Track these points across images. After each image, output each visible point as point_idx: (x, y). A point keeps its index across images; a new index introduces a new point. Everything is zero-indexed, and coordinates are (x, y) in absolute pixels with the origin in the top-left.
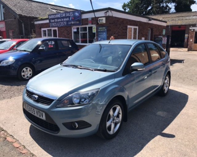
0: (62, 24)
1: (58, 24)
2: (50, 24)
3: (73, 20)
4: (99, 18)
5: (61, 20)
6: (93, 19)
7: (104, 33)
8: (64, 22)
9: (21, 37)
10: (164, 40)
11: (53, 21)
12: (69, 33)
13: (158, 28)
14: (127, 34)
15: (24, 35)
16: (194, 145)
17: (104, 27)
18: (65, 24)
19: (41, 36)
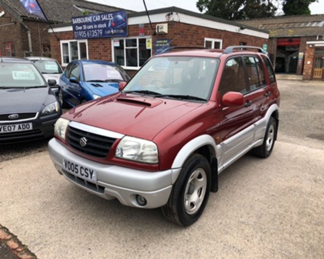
0: (95, 34)
1: (88, 33)
2: (75, 32)
3: (113, 27)
4: (157, 25)
5: (93, 26)
6: (146, 25)
8: (98, 30)
9: (26, 54)
11: (80, 28)
12: (106, 48)
13: (255, 42)
15: (31, 51)
16: (311, 243)
17: (165, 40)
18: (100, 34)
19: (60, 54)
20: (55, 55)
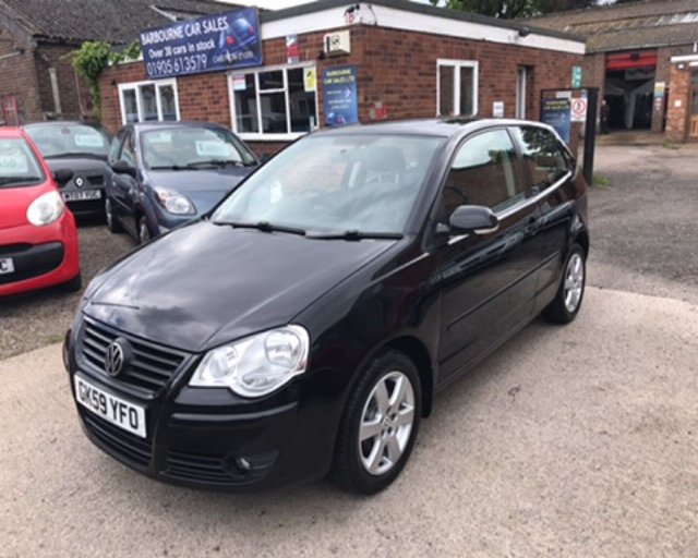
0: (192, 65)
1: (176, 64)
2: (149, 64)
3: (230, 47)
4: (327, 35)
5: (187, 48)
6: (301, 38)
7: (348, 92)
8: (198, 56)
9: (49, 117)
10: (576, 106)
11: (159, 53)
12: (216, 96)
13: (554, 63)
14: (435, 91)
15: (59, 111)
17: (346, 68)
18: (202, 64)
19: (120, 114)
20: (109, 116)
